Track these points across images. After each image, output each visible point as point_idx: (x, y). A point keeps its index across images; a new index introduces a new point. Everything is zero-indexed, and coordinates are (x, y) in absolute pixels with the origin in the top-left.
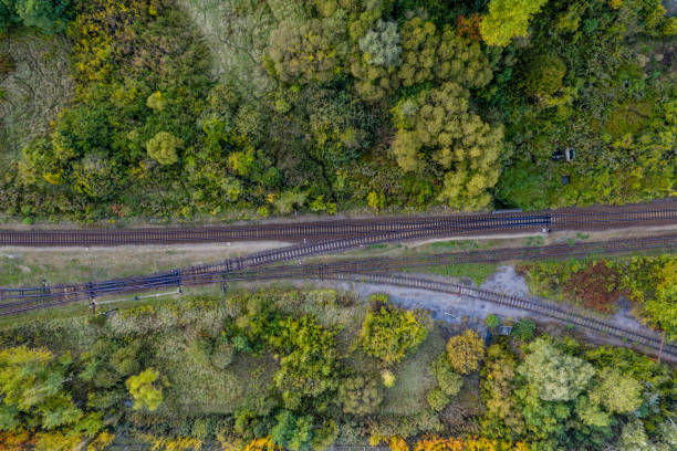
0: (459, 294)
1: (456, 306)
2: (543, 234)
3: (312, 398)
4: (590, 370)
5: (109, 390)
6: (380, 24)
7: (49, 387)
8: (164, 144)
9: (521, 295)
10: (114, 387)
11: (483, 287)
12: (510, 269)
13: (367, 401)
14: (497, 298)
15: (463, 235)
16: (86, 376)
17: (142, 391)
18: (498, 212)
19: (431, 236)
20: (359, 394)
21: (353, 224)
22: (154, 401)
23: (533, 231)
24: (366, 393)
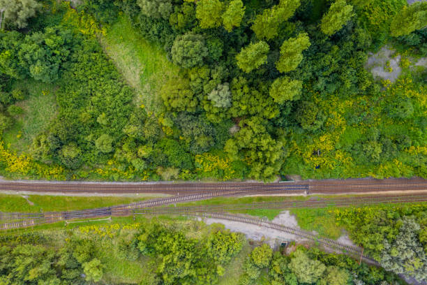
0: (260, 225)
1: (259, 232)
2: (304, 194)
3: (179, 278)
4: (323, 267)
5: (74, 269)
6: (219, 86)
7: (44, 268)
8: (105, 142)
9: (292, 226)
10: (76, 268)
11: (273, 222)
12: (288, 212)
13: (209, 281)
14: (281, 228)
15: (265, 194)
16: (61, 262)
17: (90, 271)
18: (282, 182)
19: (246, 193)
20: (204, 277)
21: (205, 186)
22: (97, 276)
23: (299, 192)
24: (208, 277)
